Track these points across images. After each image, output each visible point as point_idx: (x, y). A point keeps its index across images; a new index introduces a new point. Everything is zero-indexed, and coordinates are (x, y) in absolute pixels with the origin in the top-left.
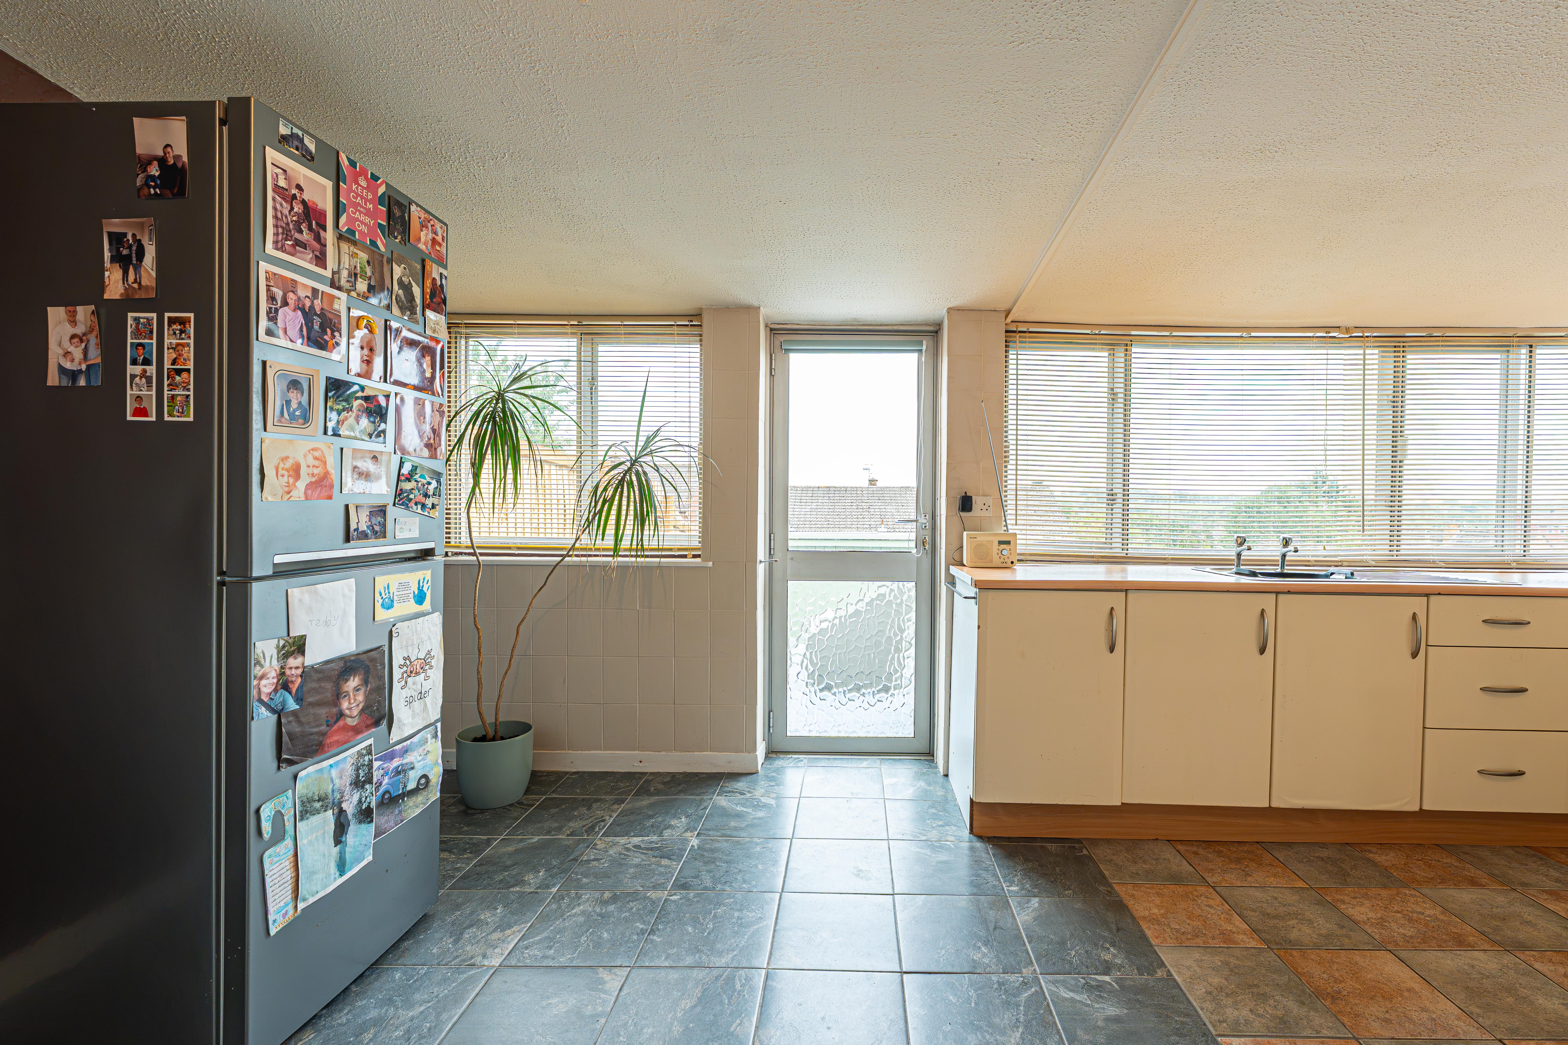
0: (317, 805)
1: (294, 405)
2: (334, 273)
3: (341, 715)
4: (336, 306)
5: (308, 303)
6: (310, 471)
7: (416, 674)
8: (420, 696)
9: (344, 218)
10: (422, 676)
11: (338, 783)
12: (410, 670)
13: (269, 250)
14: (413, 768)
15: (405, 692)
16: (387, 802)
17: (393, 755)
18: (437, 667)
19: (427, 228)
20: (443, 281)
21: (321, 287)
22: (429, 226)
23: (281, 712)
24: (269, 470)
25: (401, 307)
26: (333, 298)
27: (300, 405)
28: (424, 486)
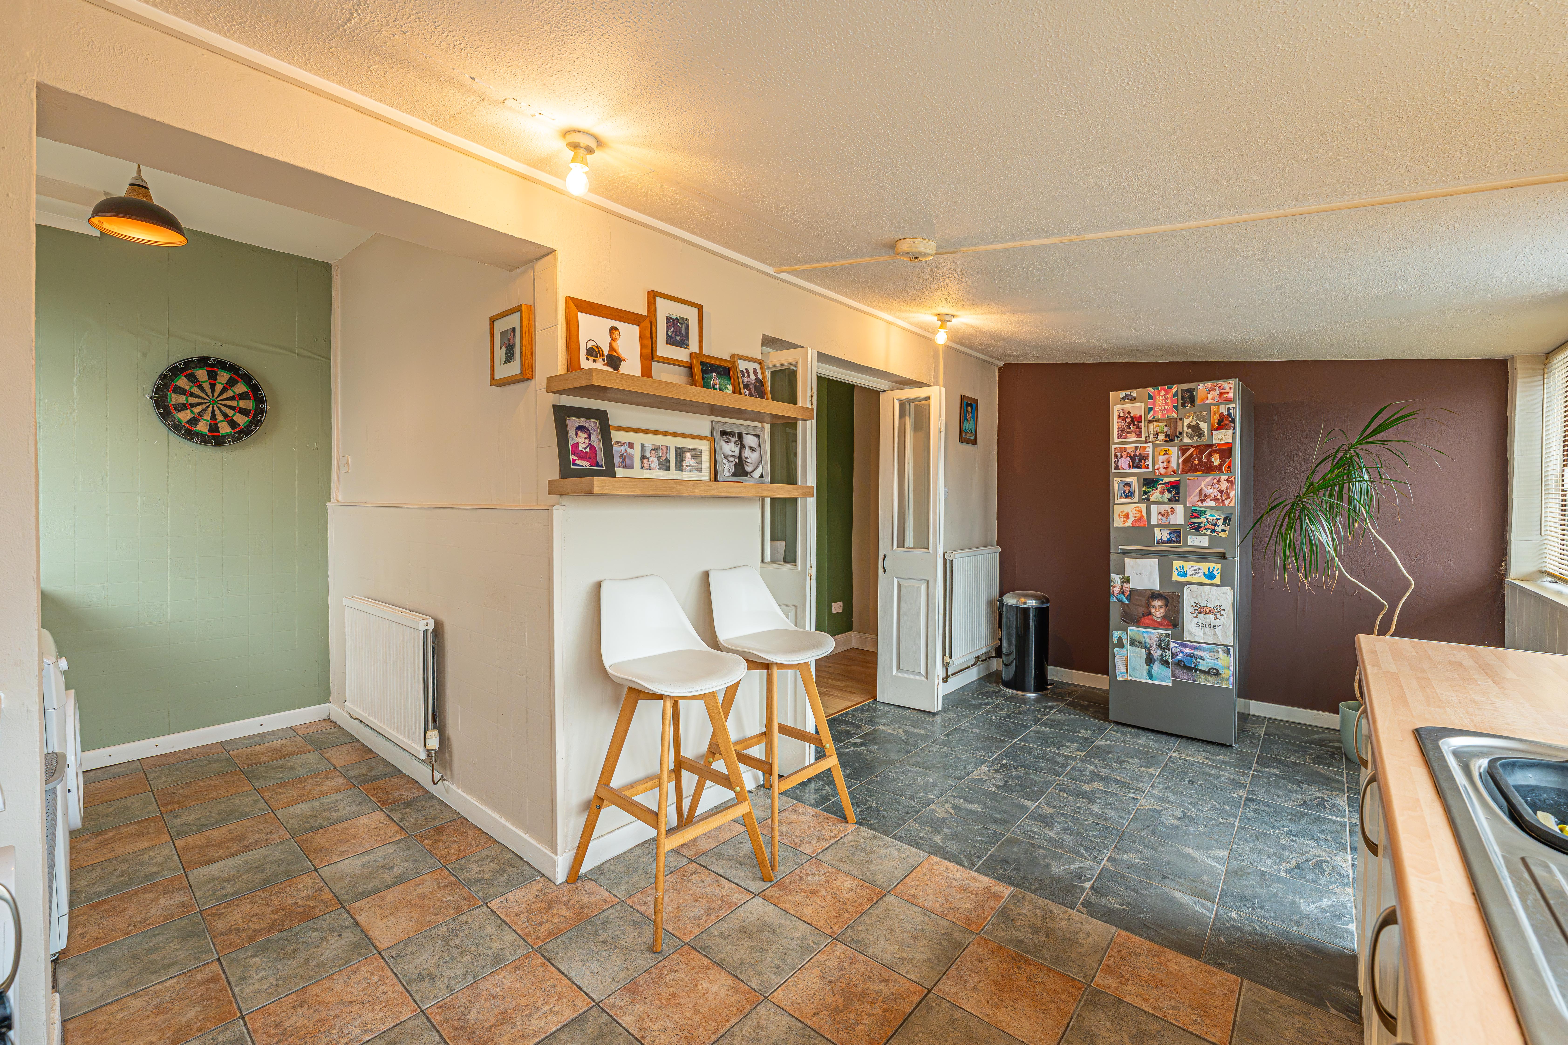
0: (1138, 644)
1: (1127, 492)
2: (1145, 437)
3: (1150, 614)
4: (1147, 450)
5: (1133, 453)
6: (1134, 515)
7: (1206, 613)
8: (1211, 626)
9: (1152, 413)
10: (1212, 617)
11: (1148, 640)
12: (1200, 610)
13: (1116, 440)
14: (1203, 660)
15: (1196, 620)
16: (1179, 664)
17: (1186, 646)
18: (1228, 616)
19: (1214, 390)
20: (1232, 411)
21: (1139, 445)
22: (1217, 388)
23: (1120, 601)
24: (1116, 516)
25: (1190, 437)
26: (1145, 447)
27: (1129, 492)
28: (1213, 520)
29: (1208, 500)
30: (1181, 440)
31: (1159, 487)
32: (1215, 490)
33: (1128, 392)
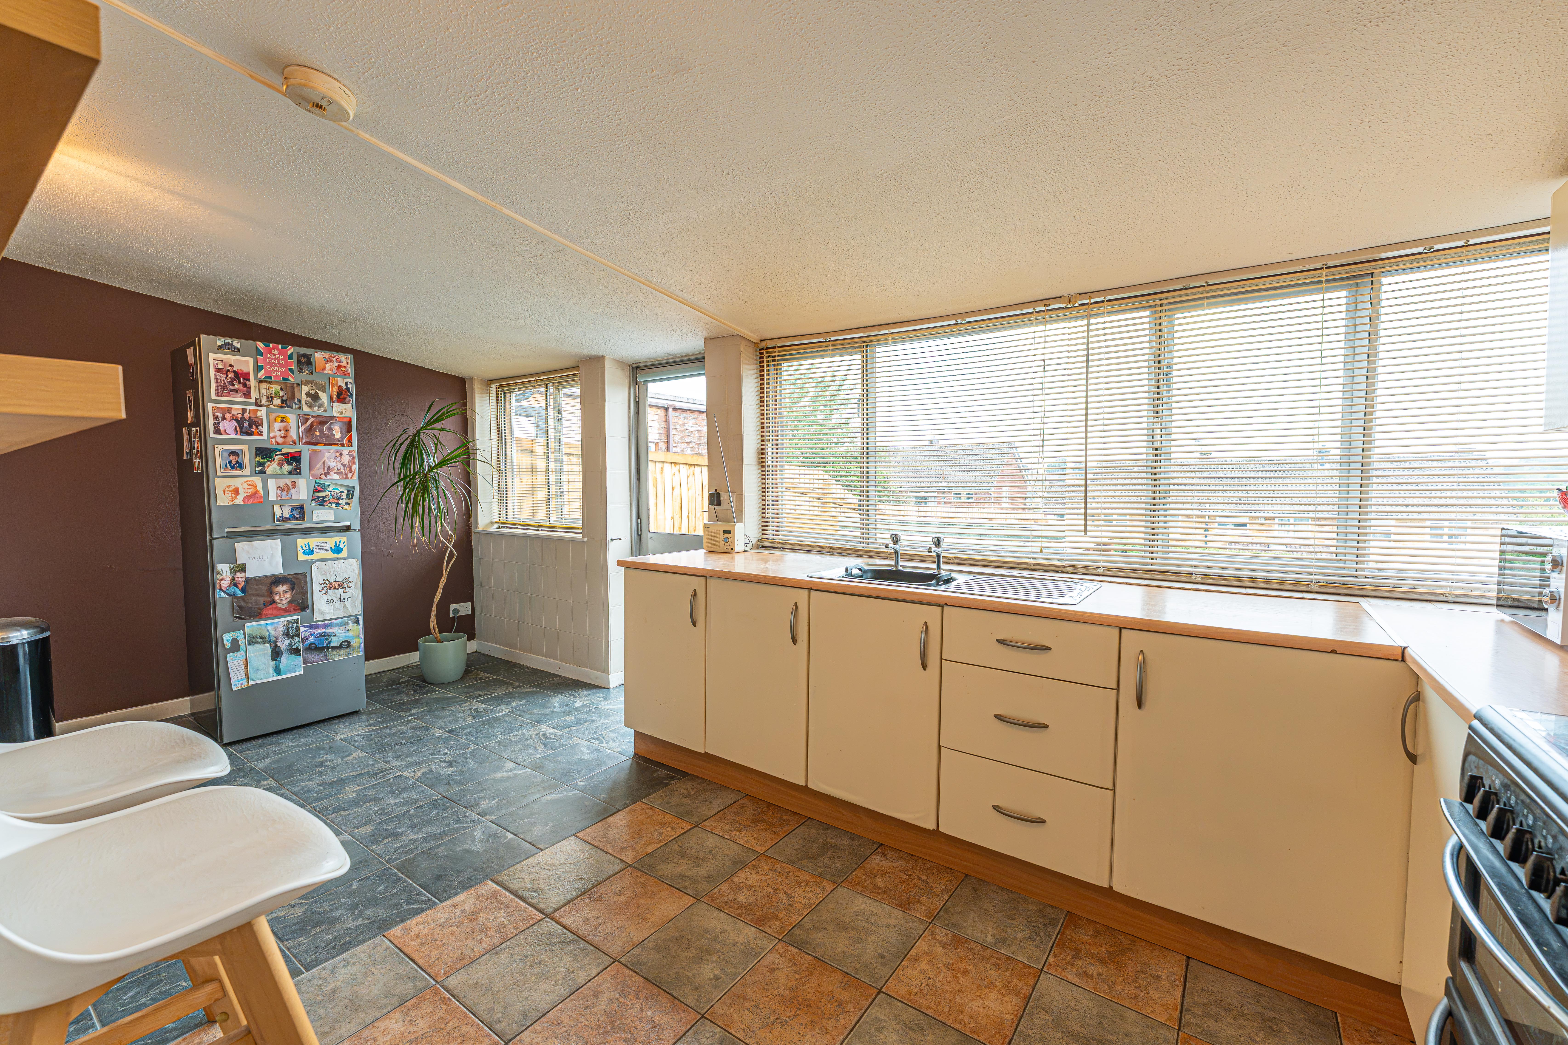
0: (260, 640)
1: (234, 462)
2: (256, 399)
3: (274, 602)
4: (259, 414)
5: (240, 416)
6: (246, 491)
7: (335, 588)
8: (340, 600)
9: (262, 372)
10: (341, 591)
11: (273, 633)
12: (329, 586)
13: (214, 397)
14: (335, 636)
15: (325, 597)
16: (313, 648)
17: (316, 627)
18: (356, 587)
19: (332, 361)
20: (349, 386)
21: (248, 407)
22: (334, 359)
23: (233, 596)
24: (219, 492)
25: (310, 406)
26: (256, 411)
27: (237, 462)
28: (337, 494)
29: (332, 473)
30: (300, 408)
31: (276, 458)
32: (339, 464)
33: (228, 341)
